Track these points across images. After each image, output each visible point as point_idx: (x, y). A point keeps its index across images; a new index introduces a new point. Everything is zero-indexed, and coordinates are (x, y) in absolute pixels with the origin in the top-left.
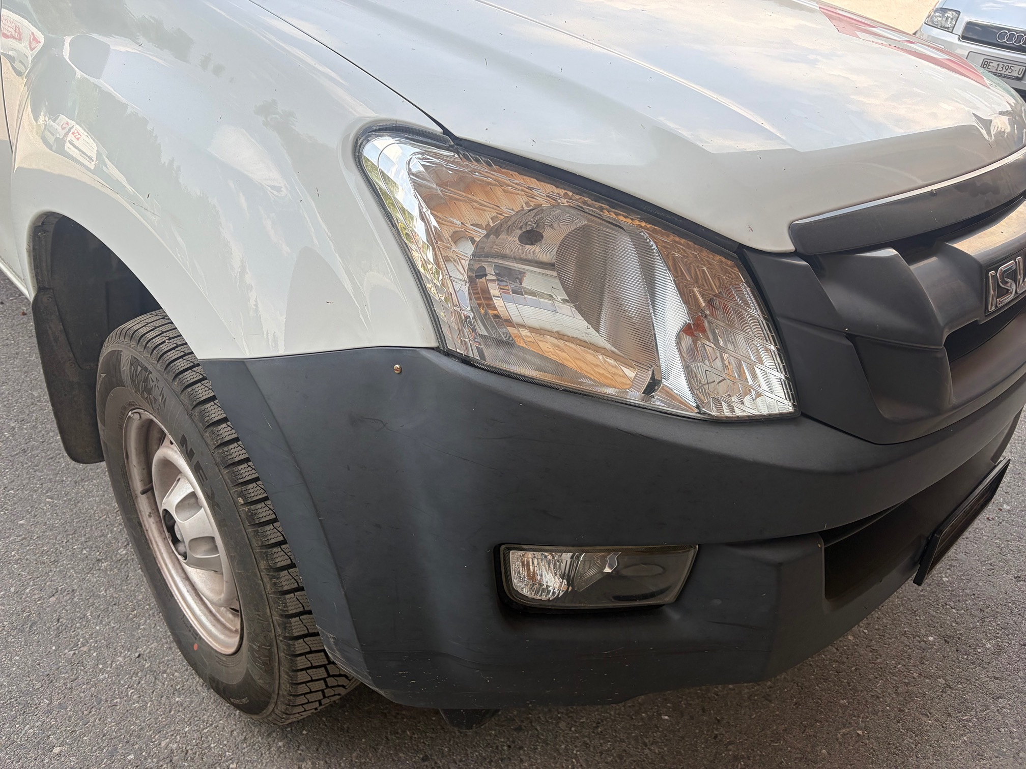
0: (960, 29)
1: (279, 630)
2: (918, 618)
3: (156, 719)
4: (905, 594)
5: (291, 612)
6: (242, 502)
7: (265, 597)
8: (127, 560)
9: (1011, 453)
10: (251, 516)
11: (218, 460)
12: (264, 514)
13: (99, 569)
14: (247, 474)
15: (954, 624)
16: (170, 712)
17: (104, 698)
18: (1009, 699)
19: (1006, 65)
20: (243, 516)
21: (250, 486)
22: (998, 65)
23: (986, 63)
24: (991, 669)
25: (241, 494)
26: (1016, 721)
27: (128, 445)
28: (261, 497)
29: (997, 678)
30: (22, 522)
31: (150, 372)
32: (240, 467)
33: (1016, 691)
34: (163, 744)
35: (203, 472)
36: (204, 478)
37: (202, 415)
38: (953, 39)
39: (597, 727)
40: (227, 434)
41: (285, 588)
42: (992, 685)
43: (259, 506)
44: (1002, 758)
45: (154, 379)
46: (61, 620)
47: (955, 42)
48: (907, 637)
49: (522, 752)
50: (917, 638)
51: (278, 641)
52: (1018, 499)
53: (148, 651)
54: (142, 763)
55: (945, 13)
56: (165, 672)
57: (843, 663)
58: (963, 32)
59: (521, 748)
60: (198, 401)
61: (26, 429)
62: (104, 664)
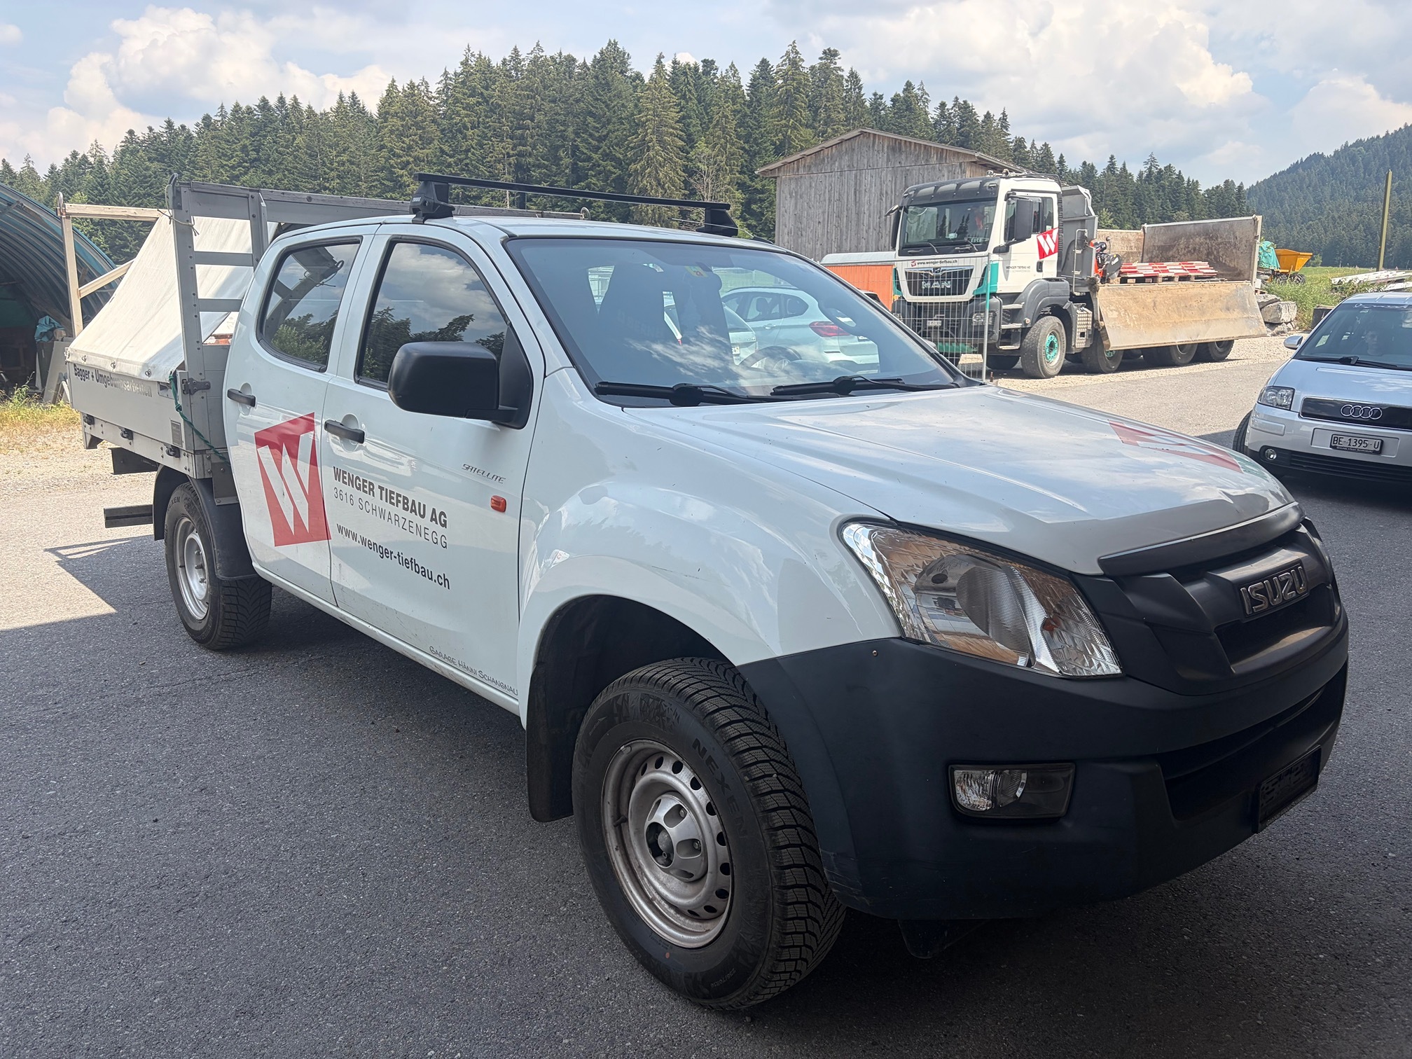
0: (1298, 405)
1: (775, 882)
2: (1308, 941)
3: (639, 1020)
4: (1295, 924)
5: (785, 864)
6: (748, 779)
7: (765, 854)
8: (570, 915)
9: (1395, 811)
10: (755, 788)
11: (727, 751)
12: (764, 787)
13: (549, 922)
14: (749, 759)
15: (1343, 945)
16: (649, 1015)
17: (590, 1006)
18: (1401, 998)
19: (1358, 439)
20: (749, 790)
21: (752, 768)
22: (1350, 440)
23: (1336, 439)
24: (1381, 977)
25: (747, 774)
26: (1407, 1013)
27: (607, 783)
28: (760, 775)
29: (1388, 984)
30: (468, 890)
31: (663, 700)
32: (744, 755)
33: (1407, 993)
34: (651, 1036)
35: (715, 763)
36: (715, 766)
37: (713, 722)
38: (1294, 416)
39: (1020, 1022)
40: (732, 732)
41: (781, 844)
42: (1383, 989)
43: (760, 781)
44: (1395, 1038)
45: (667, 704)
46: (532, 957)
47: (1295, 420)
48: (1298, 956)
49: (957, 1039)
50: (1308, 956)
51: (774, 892)
52: (1404, 848)
53: (614, 975)
54: (639, 1048)
55: (1279, 391)
56: (634, 989)
57: (1239, 976)
58: (1303, 408)
59: (956, 1036)
60: (708, 712)
61: (440, 821)
62: (582, 984)
